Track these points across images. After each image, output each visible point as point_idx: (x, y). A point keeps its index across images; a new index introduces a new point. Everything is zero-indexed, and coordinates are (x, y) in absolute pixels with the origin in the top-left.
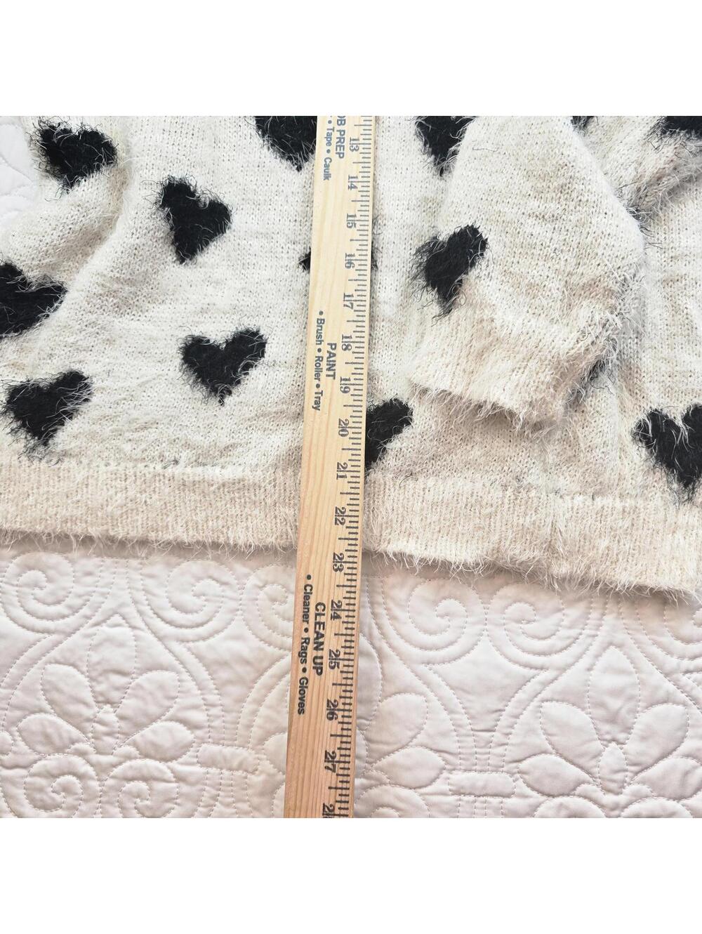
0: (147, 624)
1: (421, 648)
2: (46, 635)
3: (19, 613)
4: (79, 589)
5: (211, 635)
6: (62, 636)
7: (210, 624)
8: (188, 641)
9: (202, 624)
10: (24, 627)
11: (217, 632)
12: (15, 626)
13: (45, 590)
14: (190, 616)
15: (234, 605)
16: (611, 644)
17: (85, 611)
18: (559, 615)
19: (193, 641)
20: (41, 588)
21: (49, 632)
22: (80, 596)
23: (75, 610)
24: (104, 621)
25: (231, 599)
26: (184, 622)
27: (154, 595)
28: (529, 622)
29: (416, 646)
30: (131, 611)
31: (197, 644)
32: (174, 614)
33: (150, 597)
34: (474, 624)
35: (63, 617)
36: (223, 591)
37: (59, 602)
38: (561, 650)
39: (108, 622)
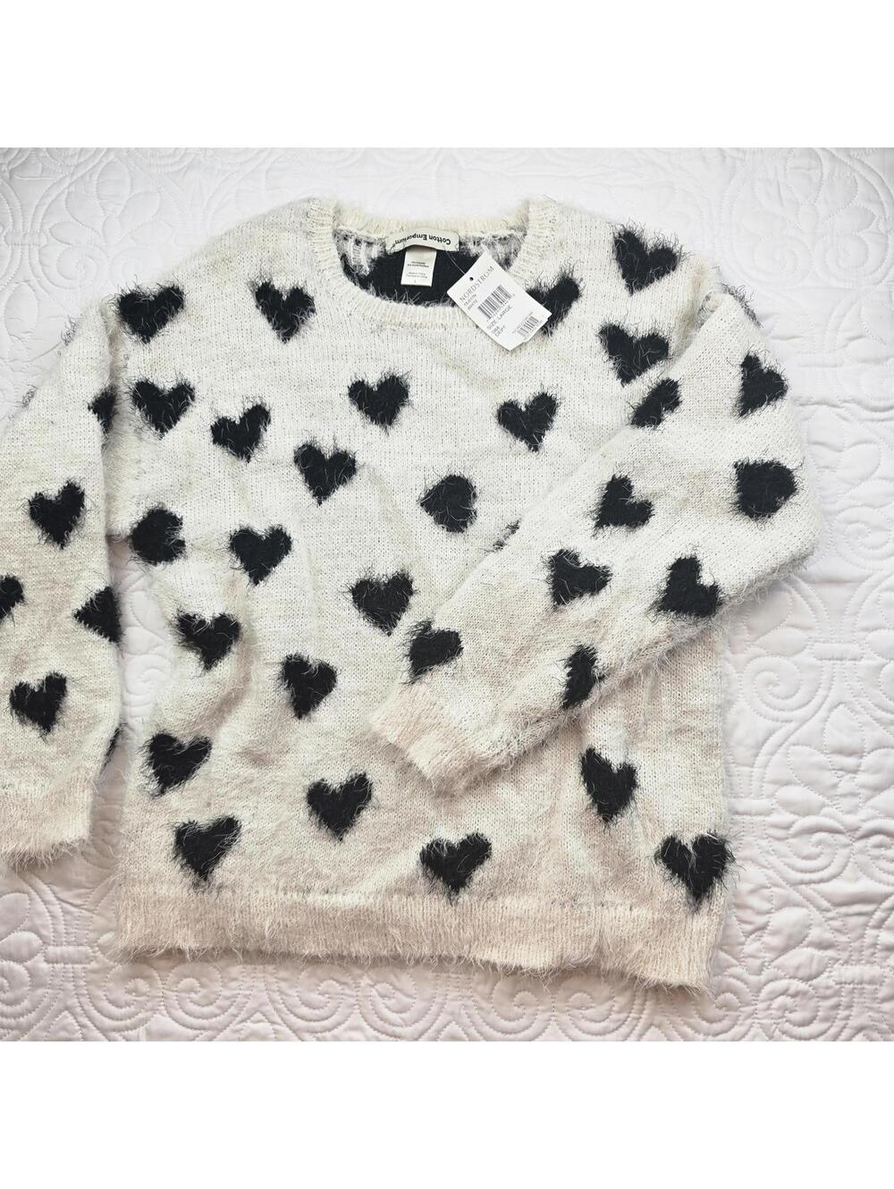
0: (282, 1019)
1: (503, 1033)
2: (202, 1031)
3: (180, 1014)
4: (227, 993)
5: (335, 1027)
6: (215, 1032)
7: (333, 1017)
8: (317, 1033)
9: (327, 1018)
10: (184, 1025)
11: (340, 1024)
12: (177, 1025)
13: (200, 994)
14: (316, 1012)
15: (352, 1001)
16: (651, 1025)
17: (233, 1010)
18: (610, 1003)
19: (321, 1032)
20: (196, 993)
21: (204, 1028)
22: (228, 998)
23: (224, 1010)
24: (248, 1018)
25: (350, 996)
26: (311, 1017)
27: (287, 995)
28: (587, 1008)
29: (498, 1031)
30: (269, 1008)
31: (324, 1034)
32: (304, 1011)
33: (284, 997)
34: (544, 1011)
35: (216, 1016)
36: (343, 989)
37: (211, 1004)
38: (613, 1031)
39: (252, 1019)
